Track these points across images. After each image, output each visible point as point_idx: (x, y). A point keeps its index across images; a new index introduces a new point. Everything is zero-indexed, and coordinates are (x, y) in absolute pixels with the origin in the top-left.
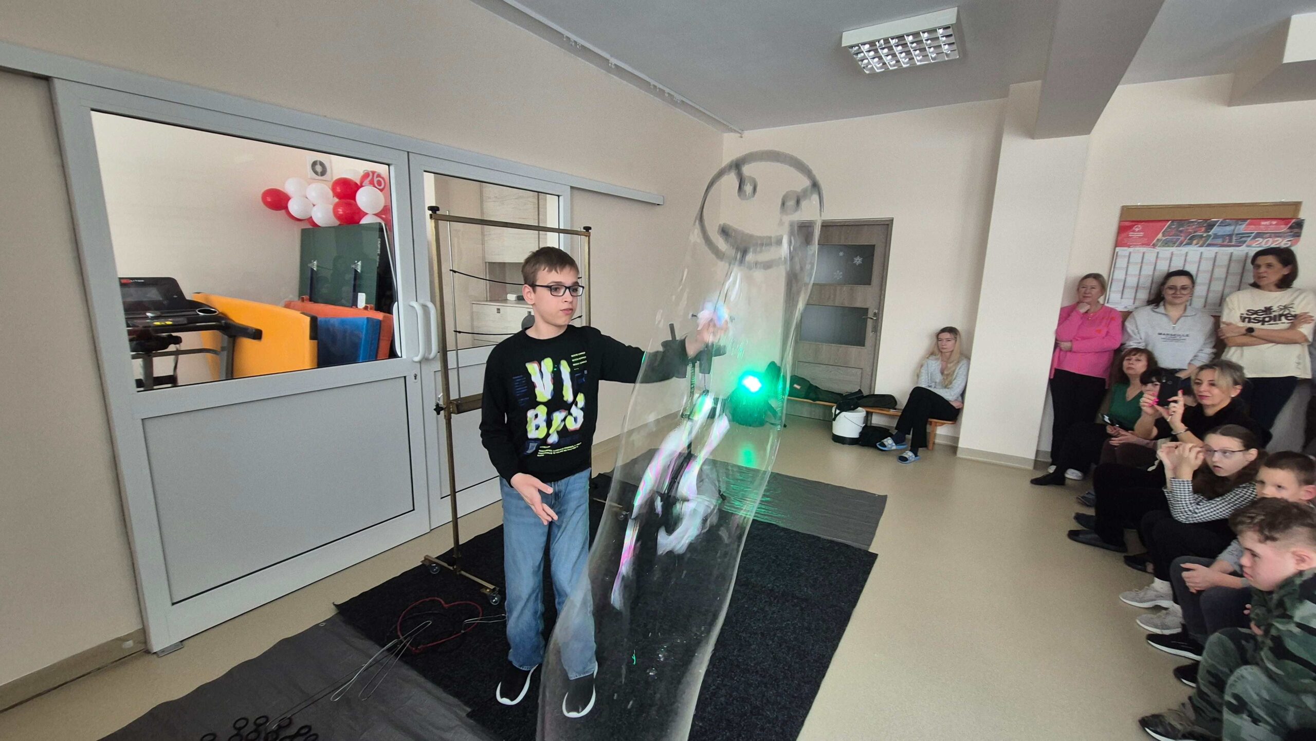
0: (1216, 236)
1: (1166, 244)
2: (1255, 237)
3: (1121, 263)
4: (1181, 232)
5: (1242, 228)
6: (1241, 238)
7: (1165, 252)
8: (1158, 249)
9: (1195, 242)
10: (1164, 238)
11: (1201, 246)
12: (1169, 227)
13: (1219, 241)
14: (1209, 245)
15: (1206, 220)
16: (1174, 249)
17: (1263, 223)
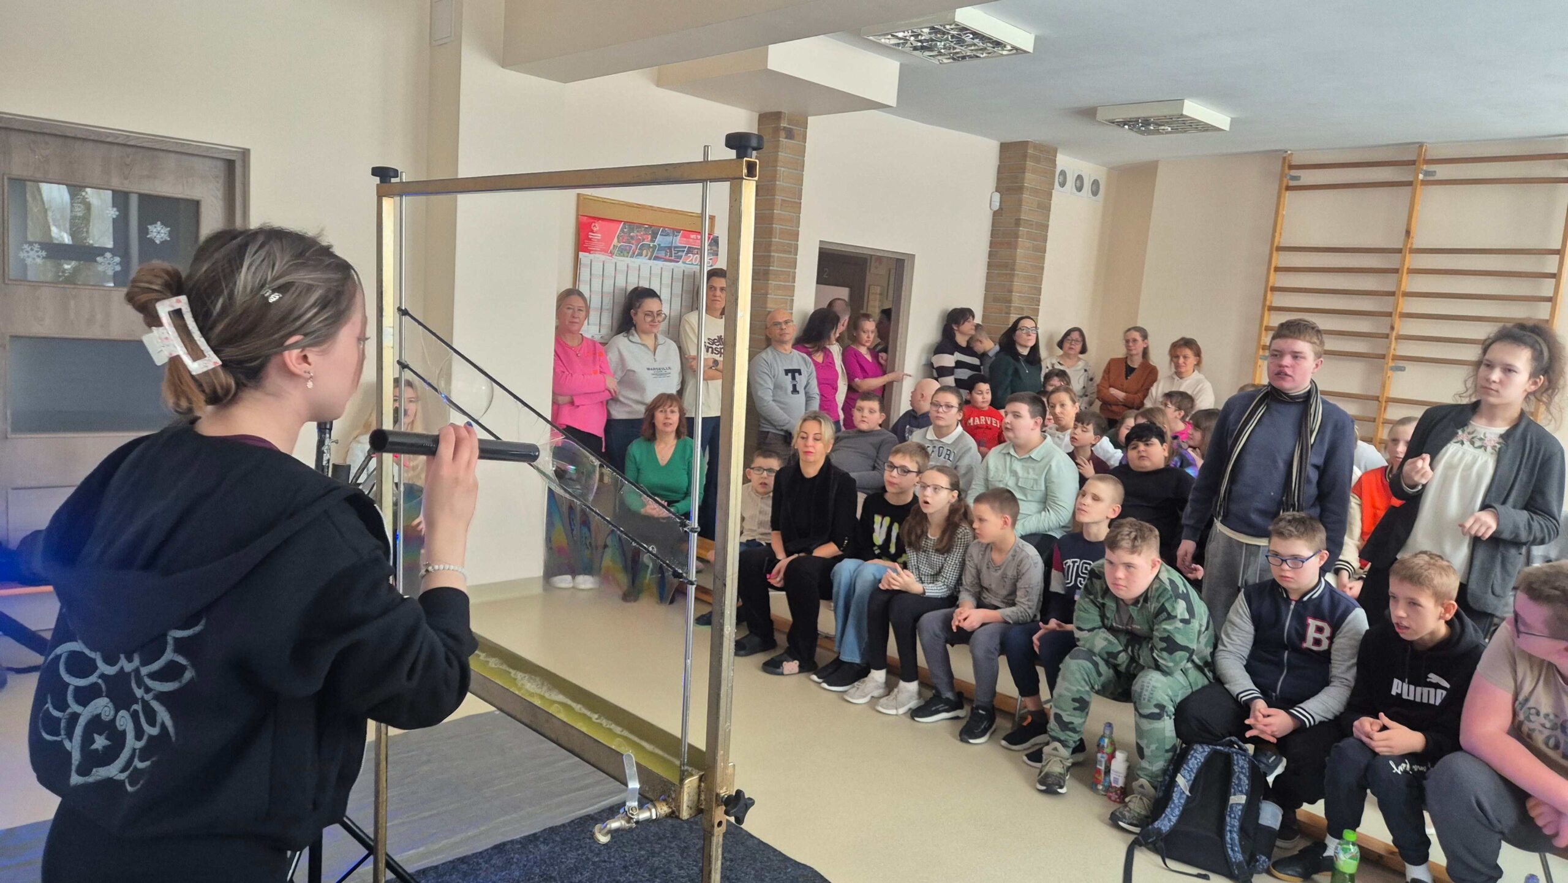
0: (661, 248)
1: (623, 252)
2: (688, 253)
3: (584, 274)
4: (632, 238)
5: (678, 241)
6: (679, 251)
7: (623, 262)
8: (616, 258)
9: (644, 252)
10: (619, 245)
11: (650, 259)
12: (622, 231)
13: (662, 254)
14: (657, 258)
15: (651, 226)
16: (628, 260)
17: (692, 236)
